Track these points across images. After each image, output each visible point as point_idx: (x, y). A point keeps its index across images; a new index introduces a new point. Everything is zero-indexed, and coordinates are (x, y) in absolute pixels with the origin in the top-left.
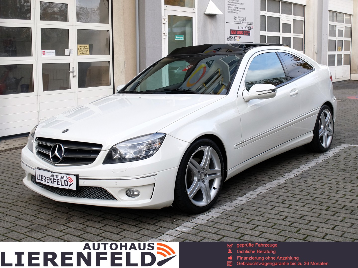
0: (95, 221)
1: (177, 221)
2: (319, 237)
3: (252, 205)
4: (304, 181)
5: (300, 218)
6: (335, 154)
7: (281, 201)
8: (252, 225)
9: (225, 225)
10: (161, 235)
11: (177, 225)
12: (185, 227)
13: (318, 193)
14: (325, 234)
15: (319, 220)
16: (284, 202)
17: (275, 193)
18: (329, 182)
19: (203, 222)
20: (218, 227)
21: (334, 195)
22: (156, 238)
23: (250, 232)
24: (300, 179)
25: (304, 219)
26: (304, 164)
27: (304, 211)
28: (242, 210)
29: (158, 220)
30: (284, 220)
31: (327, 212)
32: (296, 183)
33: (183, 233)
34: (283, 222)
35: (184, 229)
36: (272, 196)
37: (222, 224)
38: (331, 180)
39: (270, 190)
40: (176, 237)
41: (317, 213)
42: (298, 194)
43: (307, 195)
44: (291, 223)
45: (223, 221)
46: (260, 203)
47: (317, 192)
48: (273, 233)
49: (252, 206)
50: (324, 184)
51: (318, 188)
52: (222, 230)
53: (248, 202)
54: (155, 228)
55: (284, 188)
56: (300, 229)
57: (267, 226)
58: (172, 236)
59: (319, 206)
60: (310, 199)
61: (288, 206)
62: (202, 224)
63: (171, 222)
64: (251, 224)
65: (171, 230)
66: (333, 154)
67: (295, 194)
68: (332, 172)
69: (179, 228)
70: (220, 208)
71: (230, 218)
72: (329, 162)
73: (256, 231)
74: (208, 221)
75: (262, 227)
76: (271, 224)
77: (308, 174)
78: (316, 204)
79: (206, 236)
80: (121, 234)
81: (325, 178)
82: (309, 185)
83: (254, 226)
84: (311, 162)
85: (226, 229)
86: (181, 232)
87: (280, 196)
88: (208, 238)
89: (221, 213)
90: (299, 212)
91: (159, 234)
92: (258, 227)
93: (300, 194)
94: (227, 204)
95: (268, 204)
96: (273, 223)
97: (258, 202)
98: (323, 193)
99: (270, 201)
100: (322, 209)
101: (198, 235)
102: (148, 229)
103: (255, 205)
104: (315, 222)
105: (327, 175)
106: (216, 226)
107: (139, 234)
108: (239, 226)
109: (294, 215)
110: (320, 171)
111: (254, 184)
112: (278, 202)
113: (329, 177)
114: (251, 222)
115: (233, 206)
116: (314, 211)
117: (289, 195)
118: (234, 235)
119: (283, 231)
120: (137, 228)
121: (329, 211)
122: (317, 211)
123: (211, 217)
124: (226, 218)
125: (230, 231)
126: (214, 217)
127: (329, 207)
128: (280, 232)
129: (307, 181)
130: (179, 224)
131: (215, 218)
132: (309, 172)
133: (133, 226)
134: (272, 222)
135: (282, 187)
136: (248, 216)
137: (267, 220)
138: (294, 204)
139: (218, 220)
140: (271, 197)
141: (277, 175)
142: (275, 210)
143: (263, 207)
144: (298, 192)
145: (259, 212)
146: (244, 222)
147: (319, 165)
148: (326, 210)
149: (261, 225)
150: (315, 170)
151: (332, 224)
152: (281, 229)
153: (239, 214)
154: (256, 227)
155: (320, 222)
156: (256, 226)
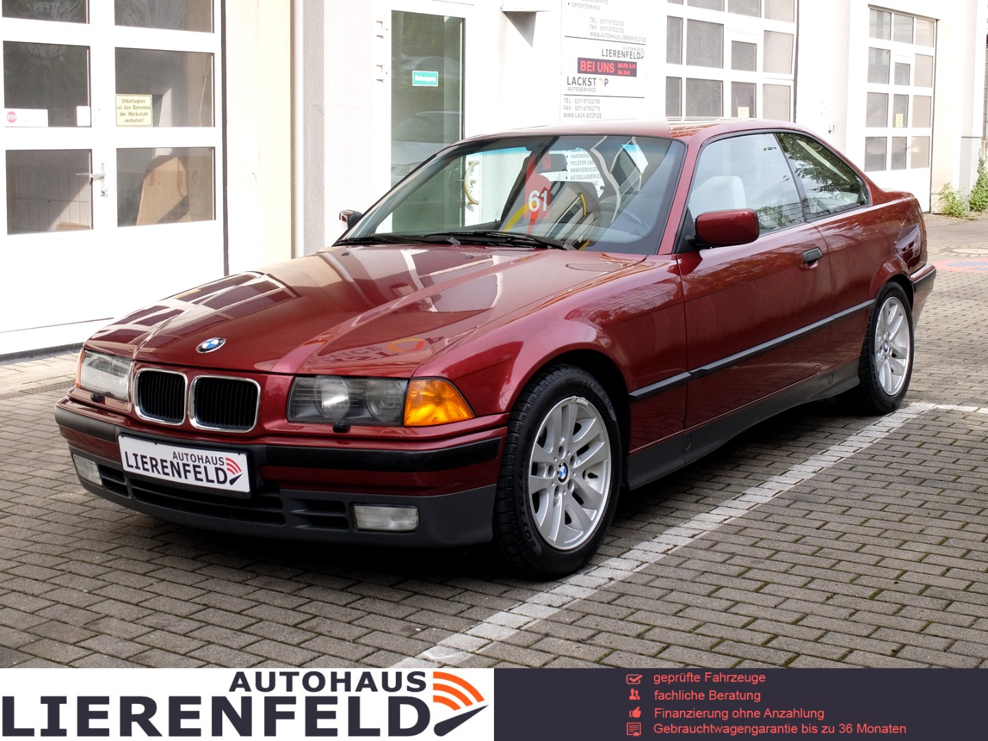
0: (176, 633)
1: (427, 632)
3: (651, 584)
4: (802, 512)
5: (796, 623)
6: (891, 431)
7: (736, 570)
8: (653, 643)
9: (569, 642)
11: (426, 644)
12: (450, 649)
13: (847, 549)
15: (853, 628)
16: (746, 575)
18: (879, 514)
19: (506, 634)
20: (550, 650)
21: (893, 553)
24: (790, 505)
25: (807, 627)
27: (805, 601)
28: (619, 597)
30: (749, 627)
31: (876, 606)
32: (780, 518)
34: (744, 635)
35: (448, 656)
36: (709, 555)
37: (562, 641)
38: (883, 510)
39: (701, 539)
41: (845, 608)
42: (786, 549)
43: (813, 555)
44: (769, 636)
45: (563, 632)
46: (672, 575)
47: (843, 543)
49: (649, 584)
50: (863, 520)
53: (636, 572)
55: (743, 533)
57: (696, 646)
59: (850, 585)
60: (821, 566)
61: (756, 587)
62: (501, 639)
63: (408, 634)
64: (647, 640)
65: (408, 660)
66: (888, 432)
67: (777, 551)
68: (884, 484)
69: (433, 653)
70: (554, 591)
71: (585, 622)
74: (518, 630)
75: (681, 648)
76: (709, 642)
77: (814, 491)
78: (841, 580)
81: (865, 504)
82: (819, 524)
83: (657, 647)
84: (821, 454)
87: (733, 554)
89: (559, 607)
90: (791, 605)
92: (671, 648)
93: (793, 549)
95: (697, 579)
96: (713, 637)
97: (666, 575)
98: (861, 548)
99: (704, 572)
100: (861, 595)
103: (656, 583)
104: (839, 636)
105: (871, 495)
106: (542, 645)
108: (613, 646)
109: (775, 614)
110: (850, 481)
111: (657, 521)
112: (727, 573)
113: (878, 501)
114: (650, 635)
115: (594, 587)
116: (836, 600)
117: (759, 552)
120: (305, 652)
121: (882, 601)
122: (844, 600)
123: (527, 619)
124: (574, 622)
126: (535, 619)
127: (881, 590)
129: (811, 511)
130: (431, 640)
131: (539, 620)
132: (815, 484)
133: (292, 648)
134: (711, 635)
135: (736, 529)
136: (639, 616)
137: (695, 629)
138: (776, 581)
139: (549, 627)
140: (706, 558)
142: (718, 598)
143: (683, 590)
144: (785, 543)
145: (671, 604)
146: (627, 633)
147: (845, 463)
148: (872, 598)
149: (679, 643)
150: (833, 478)
151: (890, 639)
152: (740, 655)
153: (611, 610)
154: (664, 649)
155: (857, 636)
156: (664, 645)
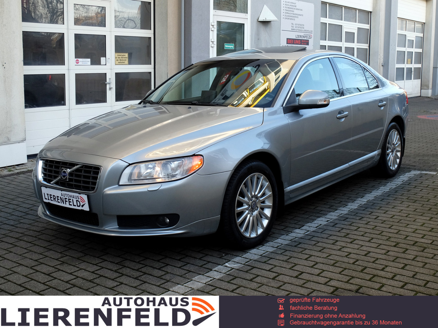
0: (135, 255)
1: (227, 256)
2: (388, 277)
4: (369, 212)
6: (404, 181)
7: (343, 235)
8: (311, 262)
9: (280, 261)
10: (209, 272)
11: (227, 260)
12: (235, 263)
13: (386, 227)
14: (394, 274)
15: (387, 258)
16: (347, 237)
17: (336, 226)
18: (398, 214)
19: (256, 257)
20: (273, 264)
21: (403, 229)
22: (203, 275)
23: (309, 270)
24: (365, 209)
26: (370, 192)
27: (370, 247)
28: (299, 244)
29: (205, 254)
30: (348, 257)
31: (396, 249)
32: (361, 215)
33: (233, 270)
34: (346, 260)
35: (235, 265)
36: (333, 229)
37: (277, 260)
39: (330, 222)
40: (225, 273)
41: (384, 250)
42: (363, 227)
44: (355, 260)
45: (278, 257)
46: (319, 236)
47: (385, 225)
48: (335, 272)
50: (392, 216)
51: (385, 221)
52: (277, 267)
53: (306, 235)
54: (201, 263)
55: (347, 220)
56: (366, 268)
57: (328, 264)
58: (221, 272)
59: (387, 241)
61: (351, 241)
63: (220, 256)
64: (309, 260)
65: (220, 266)
66: (402, 181)
67: (359, 228)
68: (400, 202)
69: (229, 264)
70: (275, 241)
71: (286, 253)
72: (398, 191)
73: (316, 269)
74: (260, 256)
76: (332, 262)
77: (374, 204)
78: (383, 239)
79: (259, 274)
80: (163, 269)
81: (393, 210)
82: (375, 217)
83: (314, 263)
84: (377, 190)
85: (282, 266)
86: (231, 269)
87: (343, 229)
88: (262, 276)
89: (276, 248)
90: (364, 248)
91: (206, 270)
92: (319, 264)
93: (365, 227)
94: (282, 237)
95: (329, 238)
96: (334, 260)
97: (317, 236)
98: (391, 227)
99: (331, 235)
100: (391, 245)
101: (250, 272)
102: (194, 264)
103: (314, 239)
104: (382, 260)
105: (395, 206)
106: (270, 262)
107: (183, 269)
108: (296, 263)
109: (358, 252)
110: (388, 201)
111: (313, 215)
112: (340, 236)
113: (398, 209)
114: (310, 259)
115: (290, 240)
116: (381, 247)
117: (352, 228)
118: (291, 273)
119: (346, 270)
120: (182, 263)
122: (384, 247)
123: (265, 252)
125: (286, 268)
126: (267, 252)
128: (343, 271)
129: (372, 212)
130: (228, 259)
131: (269, 252)
132: (374, 202)
133: (177, 261)
136: (306, 251)
138: (358, 239)
139: (272, 255)
141: (339, 205)
142: (336, 245)
146: (302, 258)
147: (386, 193)
148: (395, 246)
149: (321, 262)
151: (401, 262)
152: (344, 267)
153: (296, 249)
156: (315, 263)
